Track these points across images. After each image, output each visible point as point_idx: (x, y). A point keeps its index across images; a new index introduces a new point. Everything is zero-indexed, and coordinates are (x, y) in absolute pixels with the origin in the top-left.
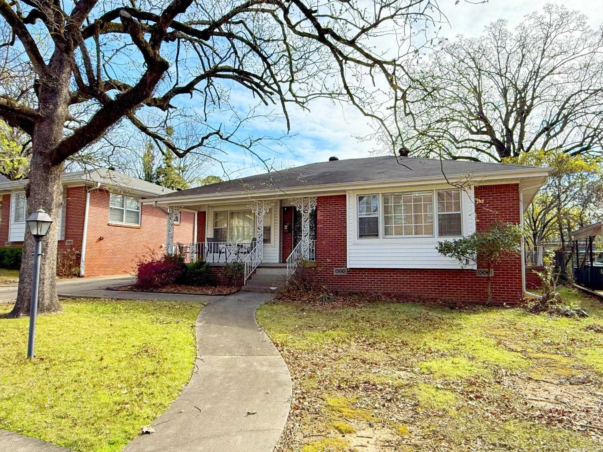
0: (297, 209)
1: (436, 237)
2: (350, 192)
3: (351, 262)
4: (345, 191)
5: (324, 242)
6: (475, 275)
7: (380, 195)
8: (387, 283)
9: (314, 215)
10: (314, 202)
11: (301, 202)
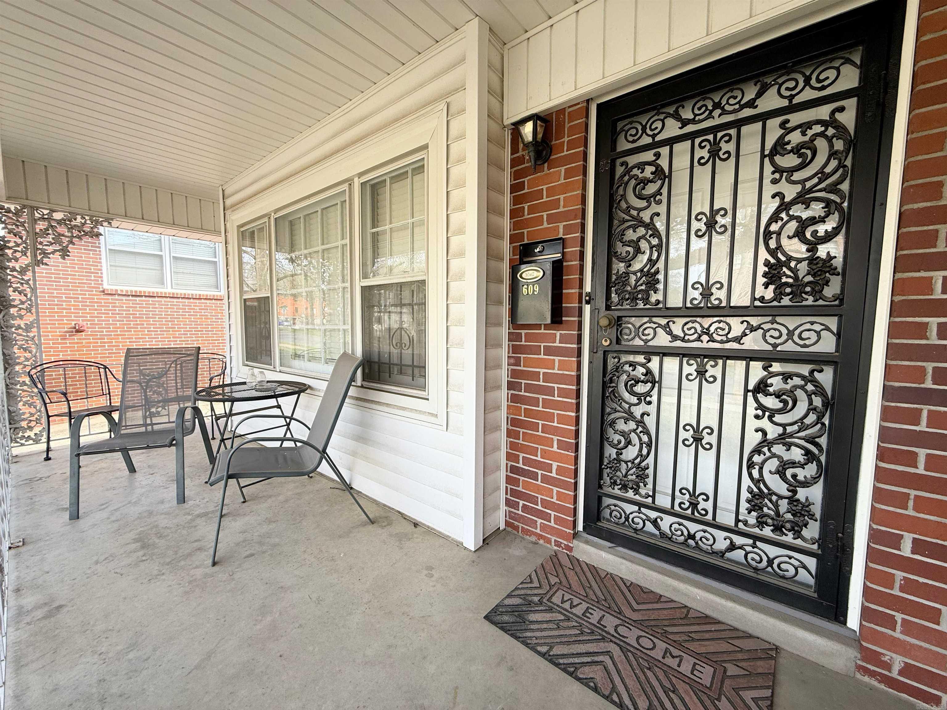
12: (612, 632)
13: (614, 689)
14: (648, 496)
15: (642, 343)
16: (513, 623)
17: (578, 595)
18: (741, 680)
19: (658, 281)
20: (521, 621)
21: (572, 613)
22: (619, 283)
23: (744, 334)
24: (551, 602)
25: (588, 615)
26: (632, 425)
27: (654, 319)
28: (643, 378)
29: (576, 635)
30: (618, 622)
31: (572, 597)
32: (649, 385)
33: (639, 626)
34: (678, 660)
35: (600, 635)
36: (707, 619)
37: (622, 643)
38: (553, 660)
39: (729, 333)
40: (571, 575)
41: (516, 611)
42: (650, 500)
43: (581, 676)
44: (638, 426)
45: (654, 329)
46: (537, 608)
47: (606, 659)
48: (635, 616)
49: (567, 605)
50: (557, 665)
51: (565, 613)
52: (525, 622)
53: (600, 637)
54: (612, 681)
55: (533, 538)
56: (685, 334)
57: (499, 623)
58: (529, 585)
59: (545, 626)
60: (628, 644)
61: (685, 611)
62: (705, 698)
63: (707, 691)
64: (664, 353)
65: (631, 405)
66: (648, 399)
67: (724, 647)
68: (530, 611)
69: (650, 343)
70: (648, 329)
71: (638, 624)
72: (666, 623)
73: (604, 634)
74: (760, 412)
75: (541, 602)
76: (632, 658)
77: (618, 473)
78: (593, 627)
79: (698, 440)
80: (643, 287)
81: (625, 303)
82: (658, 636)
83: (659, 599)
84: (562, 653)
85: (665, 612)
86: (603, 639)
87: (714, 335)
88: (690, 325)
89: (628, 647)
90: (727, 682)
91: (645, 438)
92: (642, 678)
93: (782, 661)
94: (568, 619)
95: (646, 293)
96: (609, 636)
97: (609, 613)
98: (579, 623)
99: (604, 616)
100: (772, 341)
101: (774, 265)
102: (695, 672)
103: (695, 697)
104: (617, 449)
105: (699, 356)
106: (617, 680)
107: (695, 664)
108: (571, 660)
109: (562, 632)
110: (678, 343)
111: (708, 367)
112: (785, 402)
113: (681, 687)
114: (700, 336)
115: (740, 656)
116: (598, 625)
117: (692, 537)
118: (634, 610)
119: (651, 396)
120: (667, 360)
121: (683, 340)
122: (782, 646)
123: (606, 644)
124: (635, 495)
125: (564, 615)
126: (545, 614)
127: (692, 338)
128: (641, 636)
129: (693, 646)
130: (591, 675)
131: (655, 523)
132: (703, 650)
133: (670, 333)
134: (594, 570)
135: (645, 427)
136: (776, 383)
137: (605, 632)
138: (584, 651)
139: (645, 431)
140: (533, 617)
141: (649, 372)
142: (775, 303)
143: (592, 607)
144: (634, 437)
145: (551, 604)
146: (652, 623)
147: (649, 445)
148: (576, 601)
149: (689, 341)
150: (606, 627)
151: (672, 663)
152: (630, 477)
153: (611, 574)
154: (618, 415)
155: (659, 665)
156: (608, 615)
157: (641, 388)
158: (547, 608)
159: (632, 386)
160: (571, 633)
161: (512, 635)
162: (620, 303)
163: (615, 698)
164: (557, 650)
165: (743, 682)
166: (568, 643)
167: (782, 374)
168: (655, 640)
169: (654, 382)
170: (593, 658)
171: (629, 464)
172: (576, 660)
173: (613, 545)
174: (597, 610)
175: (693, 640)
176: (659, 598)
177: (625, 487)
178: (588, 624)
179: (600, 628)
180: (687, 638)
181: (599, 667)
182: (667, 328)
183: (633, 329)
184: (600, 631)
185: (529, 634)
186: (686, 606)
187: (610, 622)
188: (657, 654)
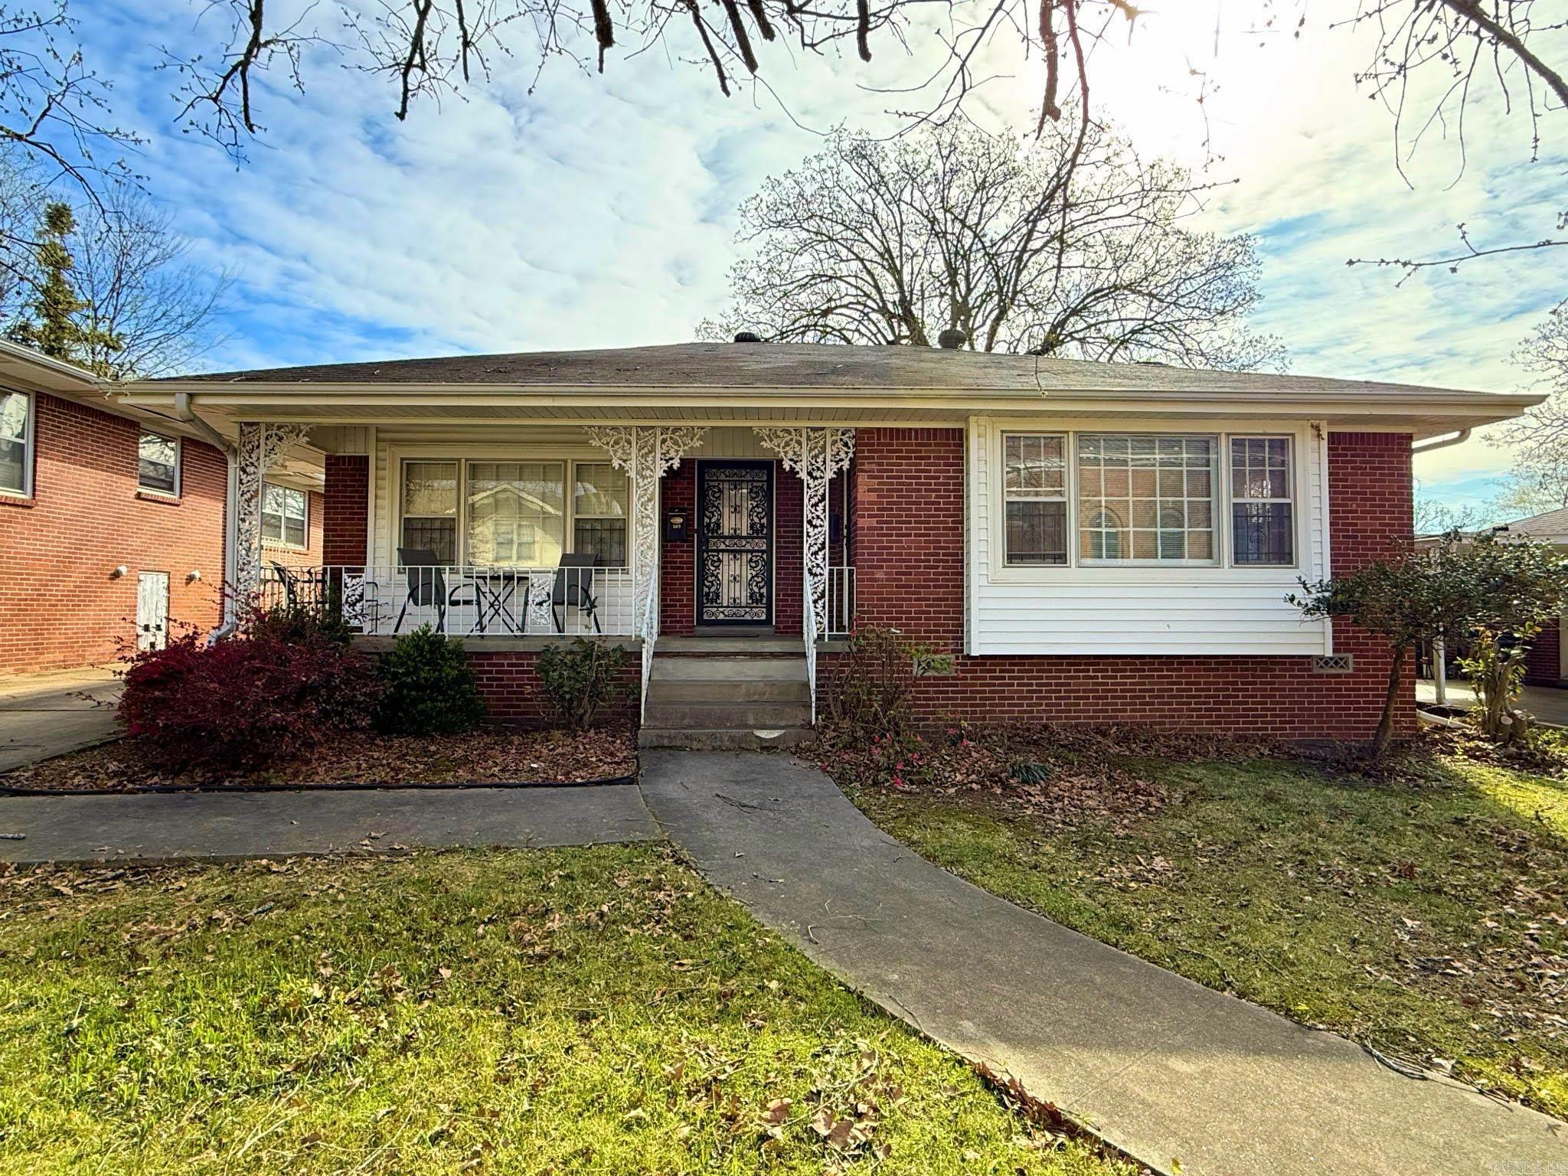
0: (786, 466)
1: (1226, 566)
2: (983, 420)
3: (985, 638)
4: (964, 416)
5: (880, 575)
6: (1310, 670)
7: (1071, 434)
8: (1075, 698)
9: (841, 488)
10: (846, 445)
11: (799, 443)
14: (720, 603)
15: (716, 548)
19: (720, 526)
22: (707, 526)
23: (745, 545)
27: (720, 540)
28: (717, 561)
39: (742, 544)
44: (715, 578)
45: (720, 543)
56: (730, 544)
64: (723, 551)
65: (713, 571)
66: (719, 568)
69: (719, 548)
74: (750, 569)
77: (709, 598)
79: (735, 580)
81: (710, 533)
87: (739, 545)
88: (732, 541)
95: (716, 530)
100: (753, 546)
101: (752, 524)
104: (708, 588)
105: (733, 552)
110: (728, 548)
111: (737, 555)
112: (757, 564)
114: (734, 545)
120: (724, 554)
124: (715, 604)
131: (723, 612)
136: (755, 559)
139: (718, 580)
141: (719, 558)
142: (753, 536)
144: (714, 583)
147: (719, 585)
149: (731, 547)
152: (713, 598)
154: (708, 575)
159: (714, 564)
162: (707, 533)
167: (755, 556)
169: (720, 562)
171: (713, 592)
177: (711, 602)
182: (724, 543)
183: (713, 543)
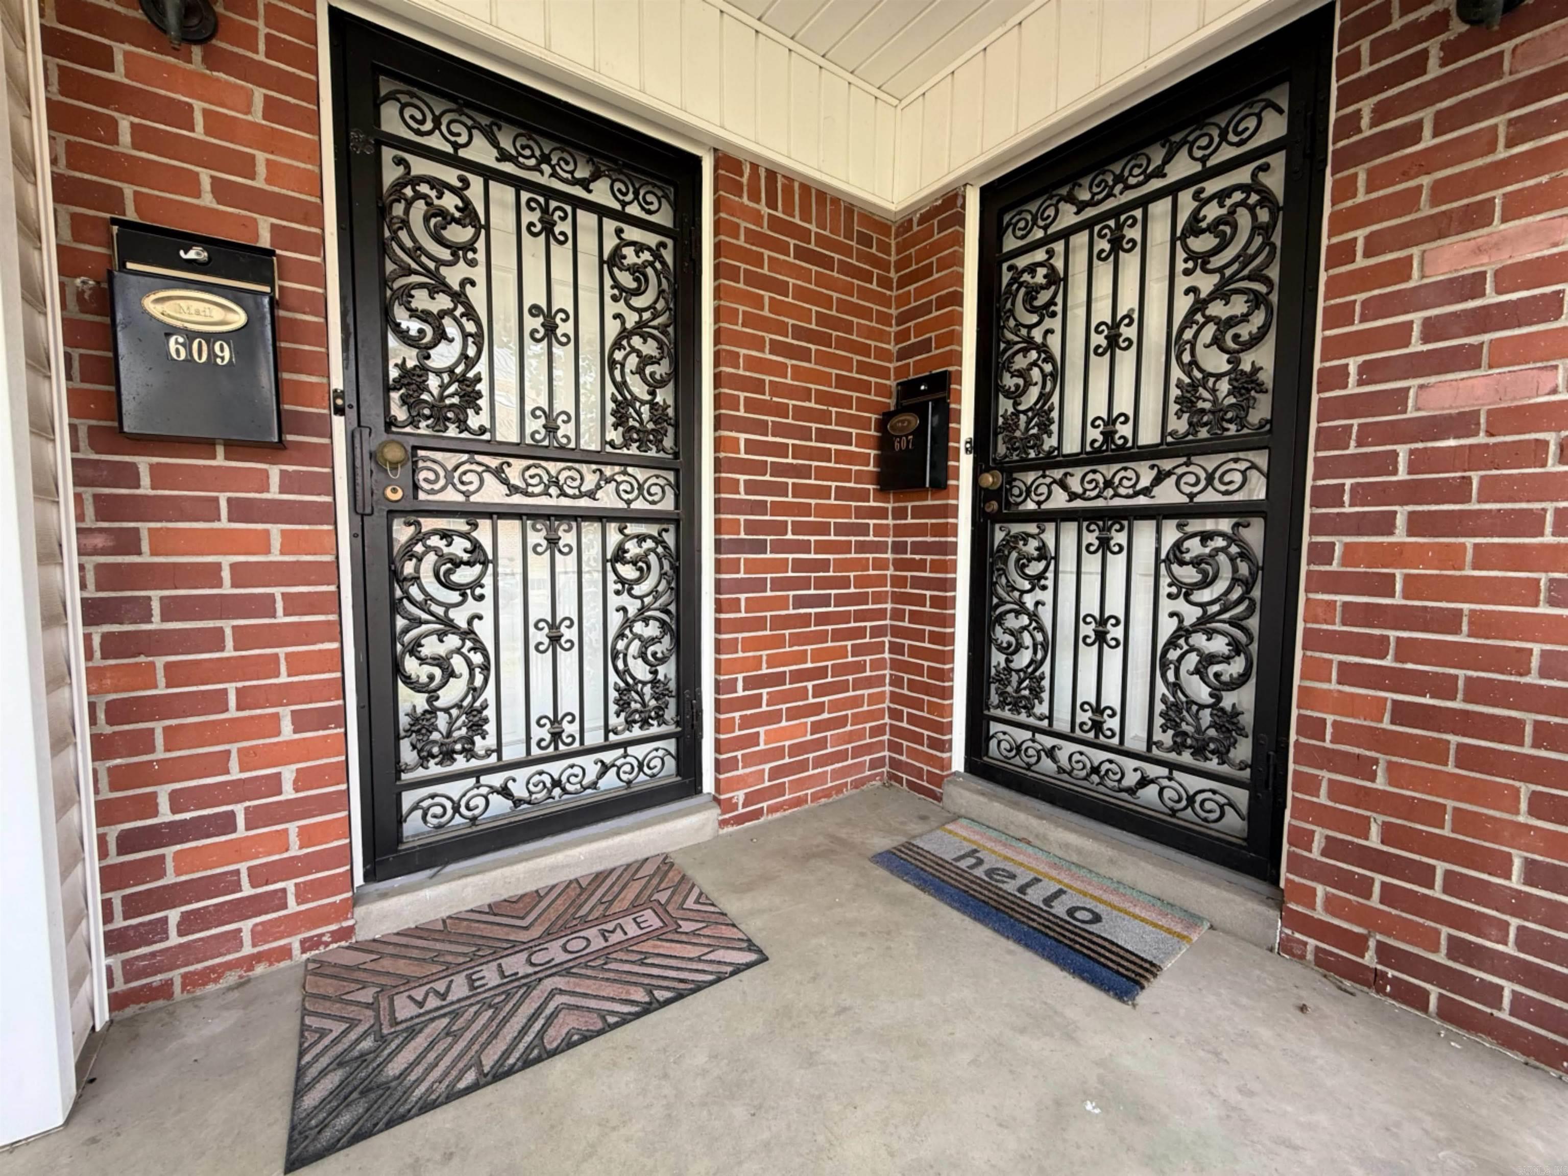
12: (530, 970)
13: (602, 1015)
14: (488, 754)
15: (461, 498)
16: (368, 1110)
17: (434, 977)
18: (675, 898)
19: (479, 395)
20: (381, 1092)
21: (452, 1003)
22: (409, 384)
23: (599, 487)
24: (402, 1022)
25: (477, 984)
26: (453, 641)
27: (478, 458)
28: (466, 557)
29: (492, 1019)
30: (525, 955)
31: (428, 986)
32: (478, 568)
33: (550, 937)
34: (619, 930)
35: (520, 987)
36: (600, 877)
37: (554, 970)
38: (499, 1074)
39: (581, 485)
40: (387, 964)
41: (351, 1093)
42: (493, 758)
43: (555, 1045)
44: (463, 640)
45: (480, 475)
46: (386, 1052)
47: (559, 1000)
48: (536, 932)
49: (433, 1002)
50: (511, 1072)
51: (442, 1012)
52: (389, 1088)
53: (525, 988)
54: (589, 1009)
55: (231, 978)
56: (528, 485)
57: (339, 1140)
58: (326, 1041)
59: (431, 1056)
60: (562, 964)
61: (574, 885)
62: (670, 936)
63: (665, 930)
64: (495, 514)
65: (448, 607)
66: (478, 591)
67: (636, 887)
68: (379, 1065)
69: (473, 499)
70: (469, 474)
71: (549, 935)
72: (571, 911)
73: (524, 981)
74: (619, 586)
75: (383, 1040)
76: (583, 971)
77: (435, 736)
78: (502, 989)
79: (555, 640)
80: (456, 400)
81: (423, 424)
82: (579, 927)
83: (539, 894)
84: (499, 1053)
85: (559, 902)
86: (530, 988)
87: (565, 487)
88: (532, 471)
89: (566, 966)
90: (669, 908)
91: (477, 658)
92: (611, 975)
93: (678, 860)
94: (456, 1015)
95: (461, 409)
96: (533, 978)
97: (502, 957)
98: (478, 1002)
99: (500, 966)
100: (625, 496)
101: (621, 403)
102: (642, 925)
103: (664, 944)
104: (429, 692)
105: (548, 517)
106: (593, 1004)
107: (634, 919)
108: (522, 1047)
109: (468, 1035)
110: (518, 499)
111: (561, 533)
112: (640, 569)
113: (647, 947)
114: (547, 487)
115: (655, 882)
116: (505, 980)
117: (556, 783)
118: (526, 928)
119: (482, 586)
120: (503, 525)
121: (526, 494)
122: (669, 850)
123: (540, 987)
124: (468, 761)
125: (444, 1015)
126: (413, 1044)
127: (537, 490)
128: (565, 944)
129: (616, 908)
130: (564, 1032)
131: (505, 792)
132: (626, 904)
133: (505, 482)
134: (419, 932)
135: (476, 640)
136: (633, 549)
137: (523, 977)
138: (525, 1021)
139: (478, 645)
140: (394, 1068)
141: (476, 547)
142: (625, 451)
143: (471, 971)
144: (458, 663)
145: (404, 1025)
146: (560, 922)
147: (485, 668)
148: (441, 986)
149: (532, 495)
150: (517, 973)
151: (618, 936)
152: (456, 734)
153: (450, 917)
154: (424, 628)
155: (611, 949)
156: (505, 959)
157: (463, 575)
158: (405, 1035)
159: (448, 572)
160: (482, 1023)
161: (390, 1125)
162: (413, 422)
163: (611, 1020)
164: (488, 1061)
165: (678, 899)
166: (494, 1035)
167: (637, 536)
168: (581, 934)
169: (485, 563)
170: (543, 1015)
171: (454, 712)
172: (528, 1039)
173: (436, 869)
174: (484, 967)
175: (611, 902)
176: (537, 896)
177: (448, 756)
178: (492, 993)
179: (512, 981)
180: (604, 906)
181: (561, 1015)
182: (498, 473)
183: (442, 473)
184: (516, 984)
185: (418, 1093)
186: (571, 882)
187: (516, 964)
188: (598, 943)
